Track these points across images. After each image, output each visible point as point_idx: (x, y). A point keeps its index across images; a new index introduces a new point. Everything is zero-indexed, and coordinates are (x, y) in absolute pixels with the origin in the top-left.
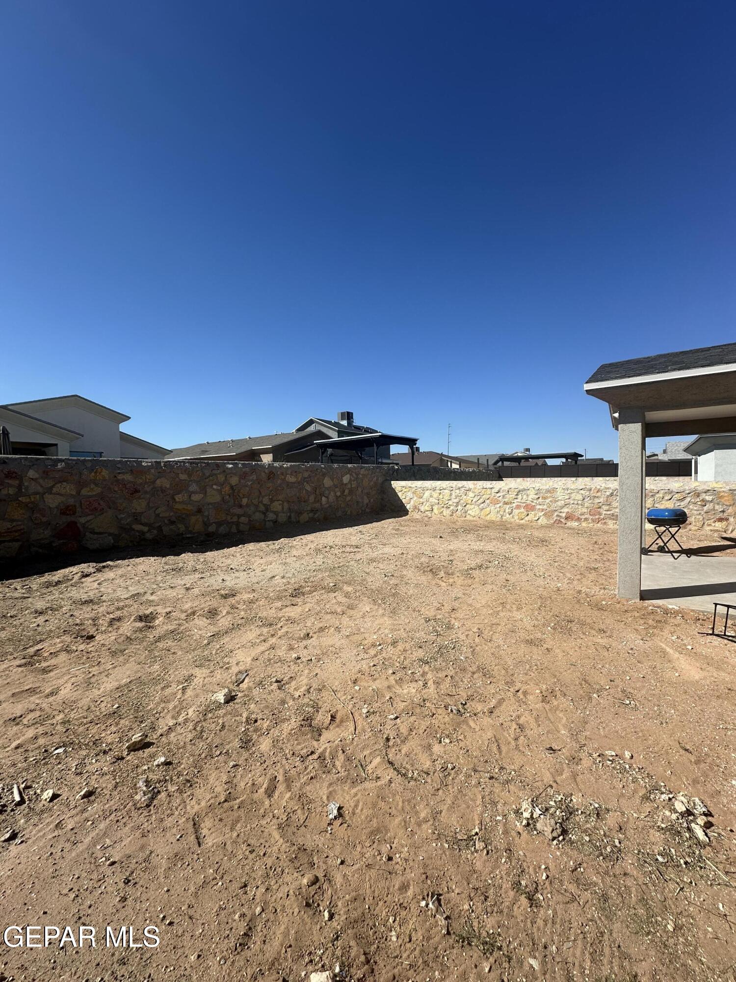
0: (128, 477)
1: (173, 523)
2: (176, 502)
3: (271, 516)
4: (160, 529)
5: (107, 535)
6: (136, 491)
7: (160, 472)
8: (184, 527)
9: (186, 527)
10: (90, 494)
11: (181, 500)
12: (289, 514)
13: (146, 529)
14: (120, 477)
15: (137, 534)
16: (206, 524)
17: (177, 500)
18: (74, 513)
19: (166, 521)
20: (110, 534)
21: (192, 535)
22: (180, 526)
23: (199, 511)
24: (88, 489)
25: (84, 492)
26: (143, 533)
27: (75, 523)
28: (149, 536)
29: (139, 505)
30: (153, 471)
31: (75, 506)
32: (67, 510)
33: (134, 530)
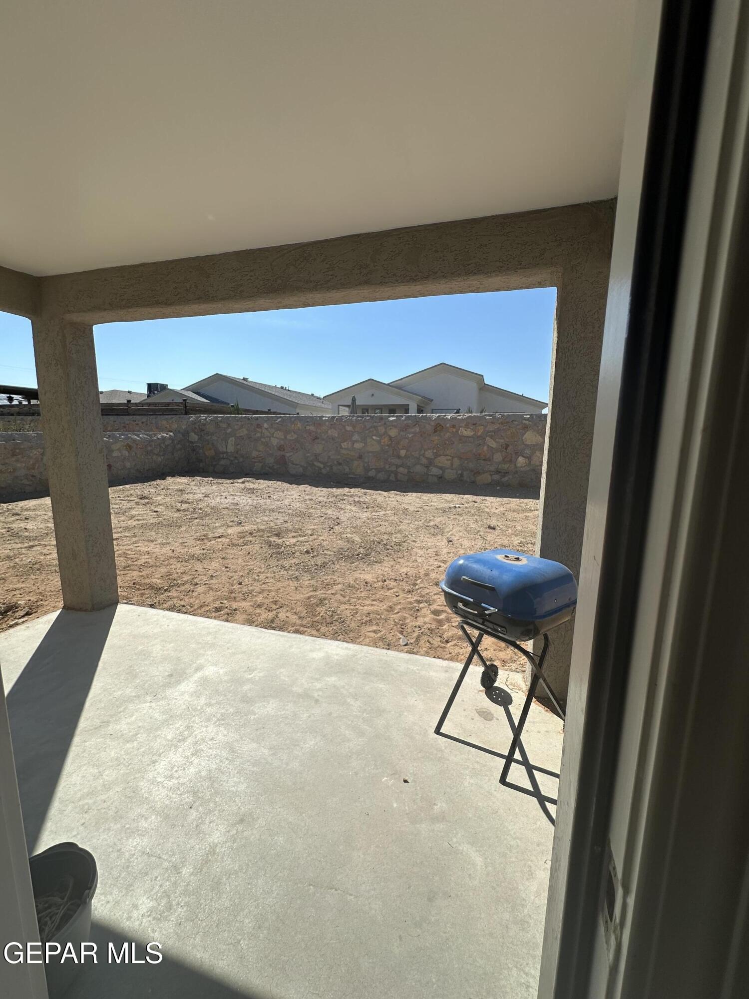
0: (312, 428)
1: (340, 464)
3: (435, 471)
4: (331, 467)
5: (299, 466)
6: (316, 438)
7: (332, 425)
8: (348, 468)
9: (350, 469)
10: (291, 438)
11: (346, 447)
12: (460, 472)
13: (322, 466)
14: (308, 428)
15: (317, 469)
16: (367, 469)
17: (343, 447)
18: (284, 450)
19: (335, 462)
20: (301, 466)
21: (355, 476)
22: (346, 467)
23: (360, 457)
24: (290, 436)
25: (289, 437)
26: (320, 469)
27: (284, 456)
28: (324, 471)
29: (318, 448)
30: (327, 423)
31: (284, 446)
32: (281, 448)
33: (315, 465)
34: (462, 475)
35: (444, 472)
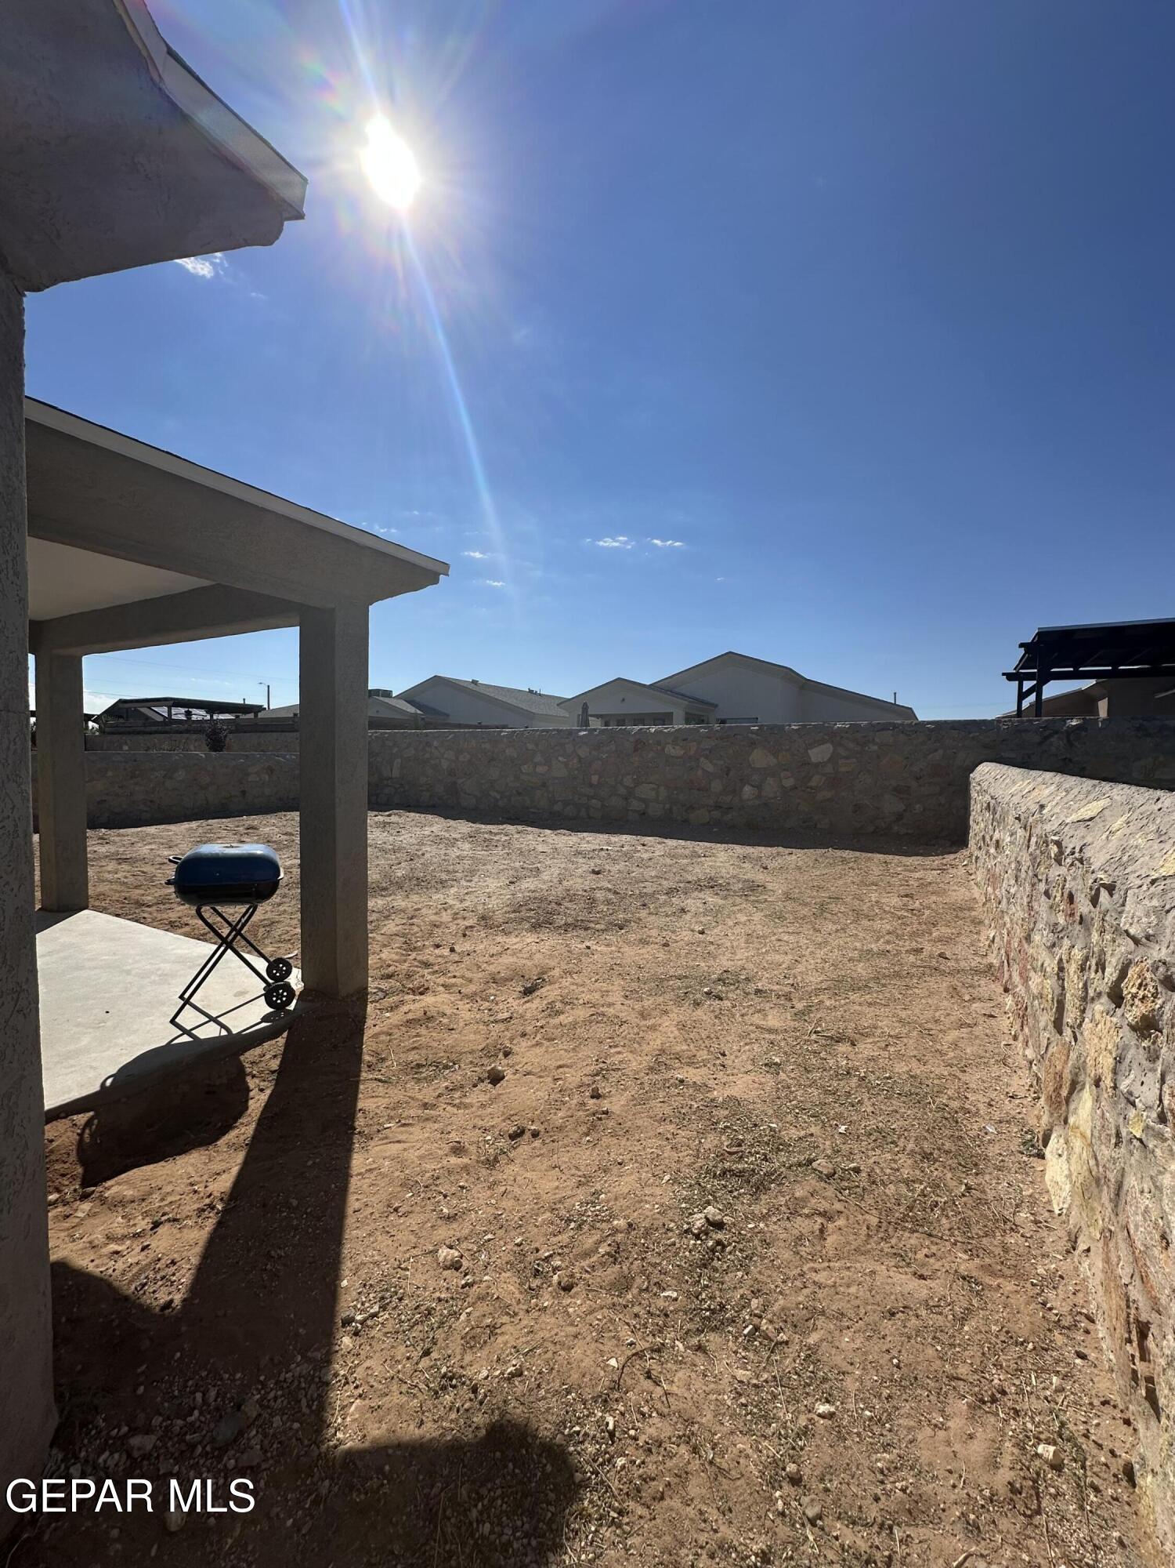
0: (487, 746)
1: (519, 794)
2: (522, 772)
3: (635, 805)
4: (509, 797)
6: (493, 759)
10: (464, 760)
11: (527, 771)
12: (667, 806)
14: (483, 746)
16: (552, 802)
17: (524, 771)
18: (455, 775)
19: (514, 792)
23: (544, 785)
24: (463, 756)
25: (461, 758)
26: (496, 800)
27: (455, 783)
28: (500, 803)
29: (494, 773)
31: (455, 770)
32: (452, 772)
34: (671, 810)
35: (647, 806)
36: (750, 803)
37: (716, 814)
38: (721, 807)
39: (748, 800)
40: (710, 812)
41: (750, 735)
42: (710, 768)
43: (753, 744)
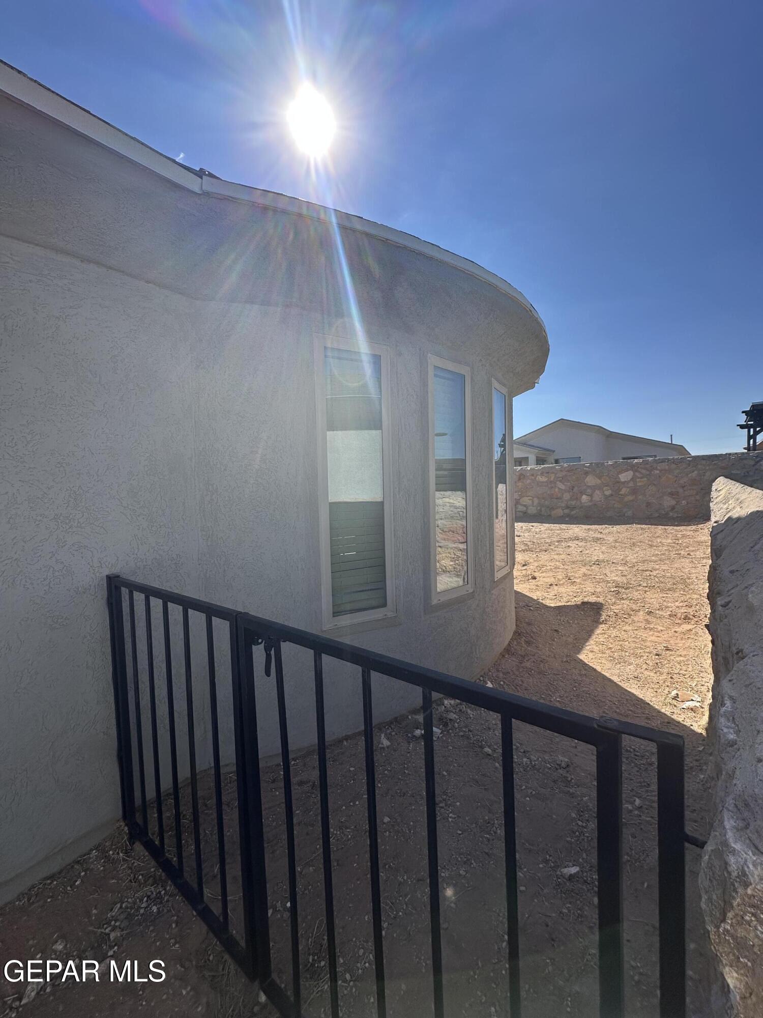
34: (541, 510)
35: (527, 508)
36: (586, 504)
37: (567, 511)
38: (569, 507)
39: (586, 503)
40: (563, 510)
41: (585, 469)
42: (563, 487)
43: (587, 473)
